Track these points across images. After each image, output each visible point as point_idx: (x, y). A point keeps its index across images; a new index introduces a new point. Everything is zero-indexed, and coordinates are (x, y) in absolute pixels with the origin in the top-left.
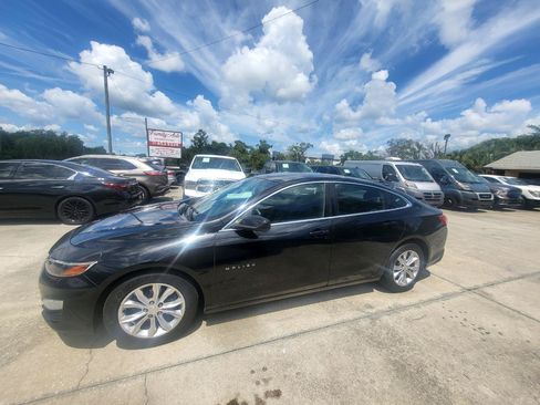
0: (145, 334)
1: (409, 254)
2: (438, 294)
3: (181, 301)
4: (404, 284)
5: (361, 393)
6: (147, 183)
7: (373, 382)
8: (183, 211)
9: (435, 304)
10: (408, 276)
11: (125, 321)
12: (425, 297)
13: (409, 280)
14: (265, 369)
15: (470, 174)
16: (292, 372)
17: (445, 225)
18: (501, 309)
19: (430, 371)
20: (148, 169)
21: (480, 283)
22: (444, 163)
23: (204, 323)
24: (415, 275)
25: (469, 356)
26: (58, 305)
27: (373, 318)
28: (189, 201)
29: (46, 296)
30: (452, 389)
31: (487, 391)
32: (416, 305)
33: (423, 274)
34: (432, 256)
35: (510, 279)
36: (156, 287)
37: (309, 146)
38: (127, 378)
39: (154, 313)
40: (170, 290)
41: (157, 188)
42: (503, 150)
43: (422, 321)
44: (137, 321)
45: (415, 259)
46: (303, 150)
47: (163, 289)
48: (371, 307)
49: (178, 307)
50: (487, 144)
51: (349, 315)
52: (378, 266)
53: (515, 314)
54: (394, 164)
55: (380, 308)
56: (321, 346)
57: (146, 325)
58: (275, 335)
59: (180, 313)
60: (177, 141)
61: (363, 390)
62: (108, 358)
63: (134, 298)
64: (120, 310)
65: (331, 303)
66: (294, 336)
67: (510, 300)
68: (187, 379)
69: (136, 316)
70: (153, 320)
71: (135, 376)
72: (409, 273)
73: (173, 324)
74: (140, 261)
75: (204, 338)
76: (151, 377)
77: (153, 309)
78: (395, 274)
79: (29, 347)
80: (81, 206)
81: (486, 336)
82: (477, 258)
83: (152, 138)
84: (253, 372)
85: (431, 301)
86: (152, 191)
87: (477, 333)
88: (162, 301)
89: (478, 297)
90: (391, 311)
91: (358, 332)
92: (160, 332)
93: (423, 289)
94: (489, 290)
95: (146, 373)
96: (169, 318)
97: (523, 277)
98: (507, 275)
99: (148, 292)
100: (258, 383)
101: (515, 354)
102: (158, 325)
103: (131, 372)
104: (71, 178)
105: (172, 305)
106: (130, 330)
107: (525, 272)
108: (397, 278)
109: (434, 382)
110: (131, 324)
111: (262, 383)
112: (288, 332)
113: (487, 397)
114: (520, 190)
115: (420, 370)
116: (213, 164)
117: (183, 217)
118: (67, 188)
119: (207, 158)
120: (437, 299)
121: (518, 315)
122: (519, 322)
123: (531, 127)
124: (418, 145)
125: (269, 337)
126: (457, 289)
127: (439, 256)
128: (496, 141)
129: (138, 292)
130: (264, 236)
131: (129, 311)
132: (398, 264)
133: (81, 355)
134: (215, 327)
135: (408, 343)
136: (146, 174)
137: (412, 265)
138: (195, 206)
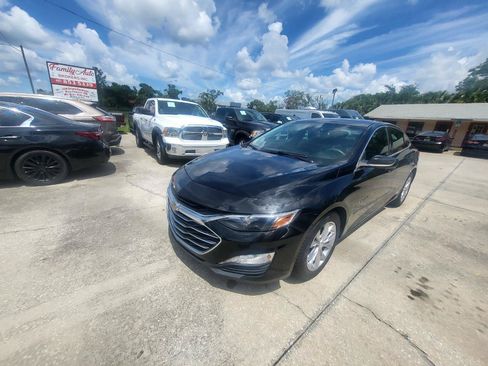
123: (387, 86)
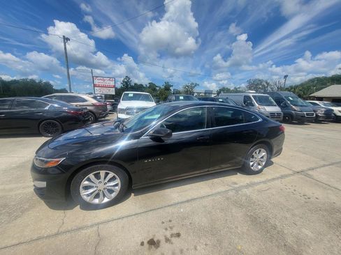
0: (97, 201)
1: (260, 151)
2: (278, 175)
3: (118, 181)
4: (257, 170)
5: (229, 234)
6: (94, 111)
7: (237, 227)
8: (117, 127)
9: (276, 182)
10: (259, 164)
11: (84, 194)
12: (270, 177)
13: (260, 167)
14: (170, 221)
15: (300, 101)
16: (187, 222)
17: (283, 132)
18: (318, 183)
19: (272, 221)
20: (94, 101)
21: (305, 168)
22: (284, 94)
23: (133, 194)
24: (264, 164)
25: (296, 212)
26: (43, 184)
27: (237, 190)
28: (121, 121)
29: (36, 179)
30: (286, 232)
31: (307, 232)
32: (264, 182)
33: (269, 163)
34: (274, 152)
35: (324, 166)
36: (102, 173)
37: (196, 85)
38: (87, 227)
39: (102, 189)
40: (111, 175)
41: (100, 114)
42: (323, 84)
43: (268, 191)
44: (91, 193)
45: (264, 154)
46: (192, 88)
47: (107, 174)
48: (236, 183)
49: (117, 185)
50: (312, 81)
51: (222, 189)
52: (240, 158)
53: (326, 186)
54: (251, 95)
55: (242, 184)
56: (205, 207)
57: (97, 196)
58: (177, 201)
59: (118, 188)
60: (112, 83)
61: (231, 232)
62: (75, 216)
63: (89, 180)
64: (81, 187)
65: (210, 181)
66: (188, 201)
67: (324, 178)
68: (123, 227)
69: (91, 191)
70: (101, 193)
71: (92, 226)
72: (260, 162)
73: (113, 195)
74: (92, 157)
75: (133, 203)
76: (101, 226)
77: (101, 187)
78: (251, 164)
79: (27, 210)
80: (54, 125)
81: (308, 200)
82: (305, 153)
83: (96, 82)
84: (163, 223)
85: (274, 179)
86: (97, 115)
87: (302, 198)
88: (106, 181)
89: (303, 176)
90: (248, 186)
91: (228, 199)
92: (106, 200)
93: (269, 173)
94: (310, 172)
95: (98, 224)
96: (111, 191)
97: (332, 164)
98: (322, 163)
99: (97, 176)
100: (166, 229)
101: (326, 210)
102: (104, 196)
103: (89, 224)
104: (47, 108)
105: (112, 184)
106: (87, 199)
107: (333, 162)
108: (252, 166)
109: (275, 227)
110: (88, 195)
111: (169, 229)
112: (185, 199)
113: (307, 235)
114: (333, 110)
115: (266, 220)
116: (135, 98)
117: (117, 130)
118: (45, 115)
119: (131, 94)
120: (278, 178)
121: (329, 187)
122: (329, 191)
124: (267, 83)
125: (172, 202)
126: (291, 172)
127: (279, 152)
128: (318, 79)
129: (91, 176)
130: (168, 141)
131: (86, 188)
132: (253, 157)
133: (59, 214)
134: (140, 197)
135: (259, 205)
136: (93, 105)
137: (262, 157)
138: (124, 123)
